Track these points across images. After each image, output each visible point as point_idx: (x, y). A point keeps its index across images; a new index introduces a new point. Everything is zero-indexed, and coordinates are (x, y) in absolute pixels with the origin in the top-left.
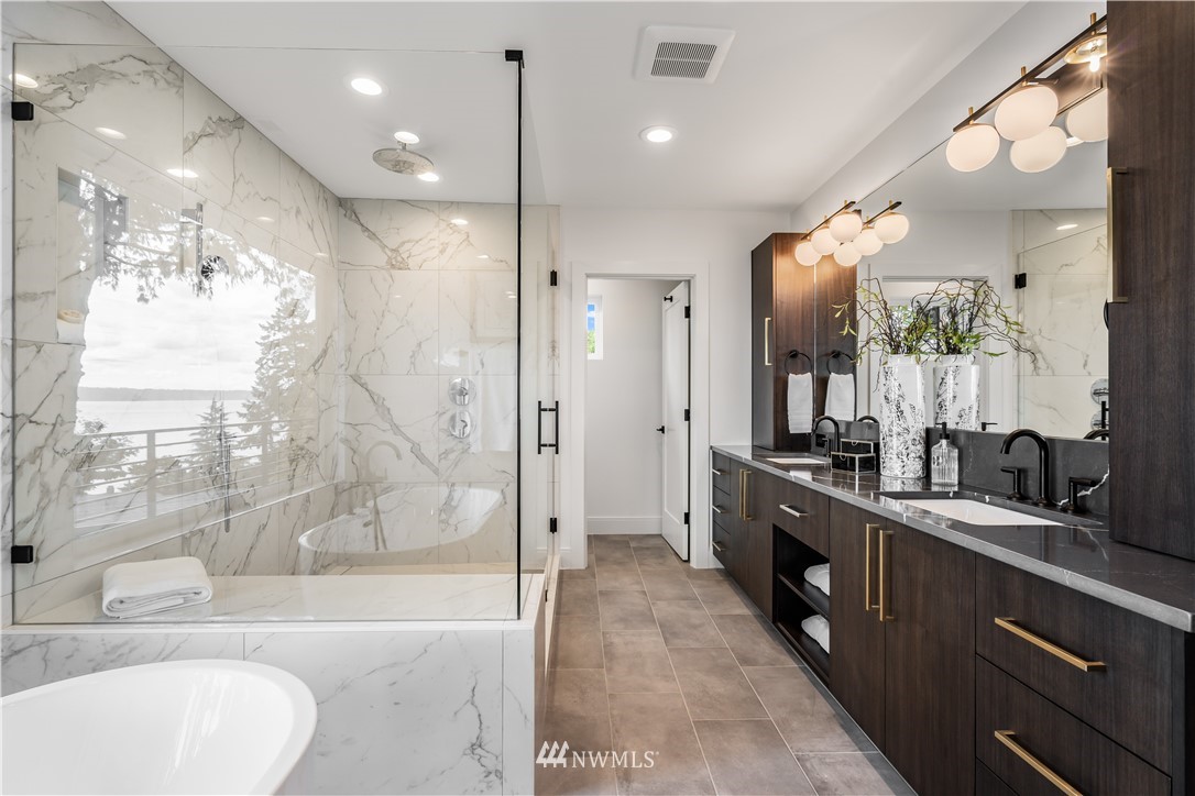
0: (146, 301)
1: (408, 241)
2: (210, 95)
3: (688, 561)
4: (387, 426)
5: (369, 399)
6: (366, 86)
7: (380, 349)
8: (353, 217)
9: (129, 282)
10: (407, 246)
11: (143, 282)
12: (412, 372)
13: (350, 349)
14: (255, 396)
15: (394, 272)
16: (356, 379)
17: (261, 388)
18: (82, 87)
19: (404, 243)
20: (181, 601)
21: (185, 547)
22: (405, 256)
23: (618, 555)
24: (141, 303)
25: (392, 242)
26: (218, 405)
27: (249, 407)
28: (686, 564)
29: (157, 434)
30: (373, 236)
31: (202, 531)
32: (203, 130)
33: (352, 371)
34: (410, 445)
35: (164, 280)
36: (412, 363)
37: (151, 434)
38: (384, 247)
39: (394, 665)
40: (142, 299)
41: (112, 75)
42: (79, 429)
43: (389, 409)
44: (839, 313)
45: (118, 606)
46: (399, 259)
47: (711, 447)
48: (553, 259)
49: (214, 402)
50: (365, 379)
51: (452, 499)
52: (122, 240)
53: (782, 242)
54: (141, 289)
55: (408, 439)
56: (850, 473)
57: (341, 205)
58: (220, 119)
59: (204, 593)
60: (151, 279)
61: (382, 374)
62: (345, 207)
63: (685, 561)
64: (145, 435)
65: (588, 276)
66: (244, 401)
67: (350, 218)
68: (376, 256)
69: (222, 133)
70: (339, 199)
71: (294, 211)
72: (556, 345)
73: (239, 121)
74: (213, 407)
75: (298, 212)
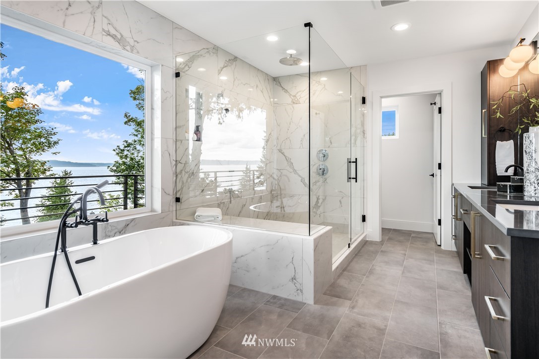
0: (221, 124)
1: (300, 91)
2: (226, 53)
3: (440, 246)
4: (292, 170)
5: (285, 159)
6: (272, 38)
7: (289, 138)
8: (279, 84)
9: (215, 117)
10: (299, 94)
11: (220, 116)
12: (301, 147)
13: (278, 139)
14: (261, 162)
15: (294, 105)
16: (280, 151)
17: (263, 159)
18: (191, 63)
19: (298, 92)
20: (213, 219)
21: (219, 206)
22: (298, 98)
23: (402, 238)
24: (220, 125)
25: (293, 93)
26: (248, 167)
27: (259, 168)
28: (439, 247)
29: (217, 173)
30: (286, 91)
31: (224, 203)
32: (224, 65)
33: (279, 148)
34: (301, 178)
35: (226, 115)
36: (301, 143)
37: (216, 173)
38: (290, 95)
39: (268, 245)
40: (220, 123)
41: (198, 56)
42: (202, 175)
43: (292, 163)
44: (496, 106)
45: (198, 217)
46: (296, 99)
47: (453, 185)
48: (364, 92)
49: (247, 166)
50: (284, 151)
51: (318, 203)
52: (213, 101)
53: (492, 65)
54: (219, 119)
55: (300, 176)
56: (505, 194)
57: (274, 80)
58: (229, 60)
59: (220, 218)
60: (222, 115)
61: (290, 149)
62: (276, 80)
63: (439, 245)
64: (214, 173)
65: (382, 97)
66: (258, 165)
67: (278, 85)
68: (288, 99)
69: (230, 64)
70: (274, 78)
71: (255, 87)
72: (365, 132)
73: (236, 58)
74: (247, 168)
75: (257, 86)
